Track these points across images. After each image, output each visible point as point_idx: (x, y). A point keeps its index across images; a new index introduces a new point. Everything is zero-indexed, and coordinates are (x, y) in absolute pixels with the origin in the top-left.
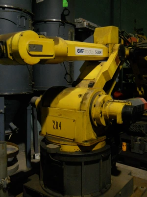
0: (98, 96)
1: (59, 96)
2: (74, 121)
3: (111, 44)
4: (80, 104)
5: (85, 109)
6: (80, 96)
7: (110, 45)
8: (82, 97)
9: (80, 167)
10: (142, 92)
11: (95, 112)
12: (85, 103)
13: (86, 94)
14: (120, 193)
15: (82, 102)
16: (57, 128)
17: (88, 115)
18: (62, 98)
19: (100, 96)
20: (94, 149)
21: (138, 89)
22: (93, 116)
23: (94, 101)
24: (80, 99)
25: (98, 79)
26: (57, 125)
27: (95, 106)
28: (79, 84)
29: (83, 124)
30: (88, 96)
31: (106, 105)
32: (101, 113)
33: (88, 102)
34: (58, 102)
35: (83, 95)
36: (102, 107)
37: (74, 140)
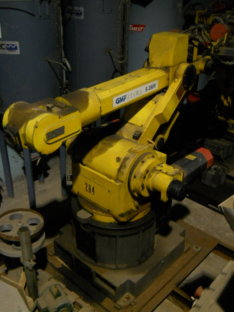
0: (140, 163)
1: (94, 151)
2: (109, 192)
3: (173, 66)
4: (117, 171)
5: (123, 180)
6: (118, 159)
7: (171, 69)
8: (121, 162)
9: (115, 239)
10: (228, 102)
11: (136, 183)
12: (123, 173)
13: (126, 159)
14: (163, 261)
15: (119, 170)
16: (90, 192)
17: (127, 186)
18: (96, 156)
19: (143, 162)
20: (133, 220)
21: (222, 98)
22: (132, 188)
23: (135, 171)
24: (118, 165)
25: (147, 126)
26: (90, 189)
27: (135, 177)
28: (122, 129)
29: (119, 197)
30: (127, 162)
31: (150, 176)
32: (143, 186)
33: (126, 171)
34: (92, 160)
35: (122, 160)
36: (144, 178)
37: (109, 211)
